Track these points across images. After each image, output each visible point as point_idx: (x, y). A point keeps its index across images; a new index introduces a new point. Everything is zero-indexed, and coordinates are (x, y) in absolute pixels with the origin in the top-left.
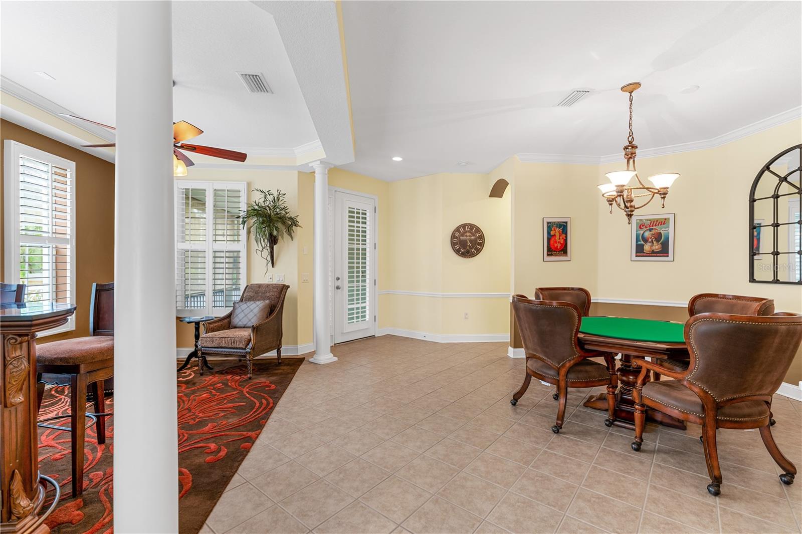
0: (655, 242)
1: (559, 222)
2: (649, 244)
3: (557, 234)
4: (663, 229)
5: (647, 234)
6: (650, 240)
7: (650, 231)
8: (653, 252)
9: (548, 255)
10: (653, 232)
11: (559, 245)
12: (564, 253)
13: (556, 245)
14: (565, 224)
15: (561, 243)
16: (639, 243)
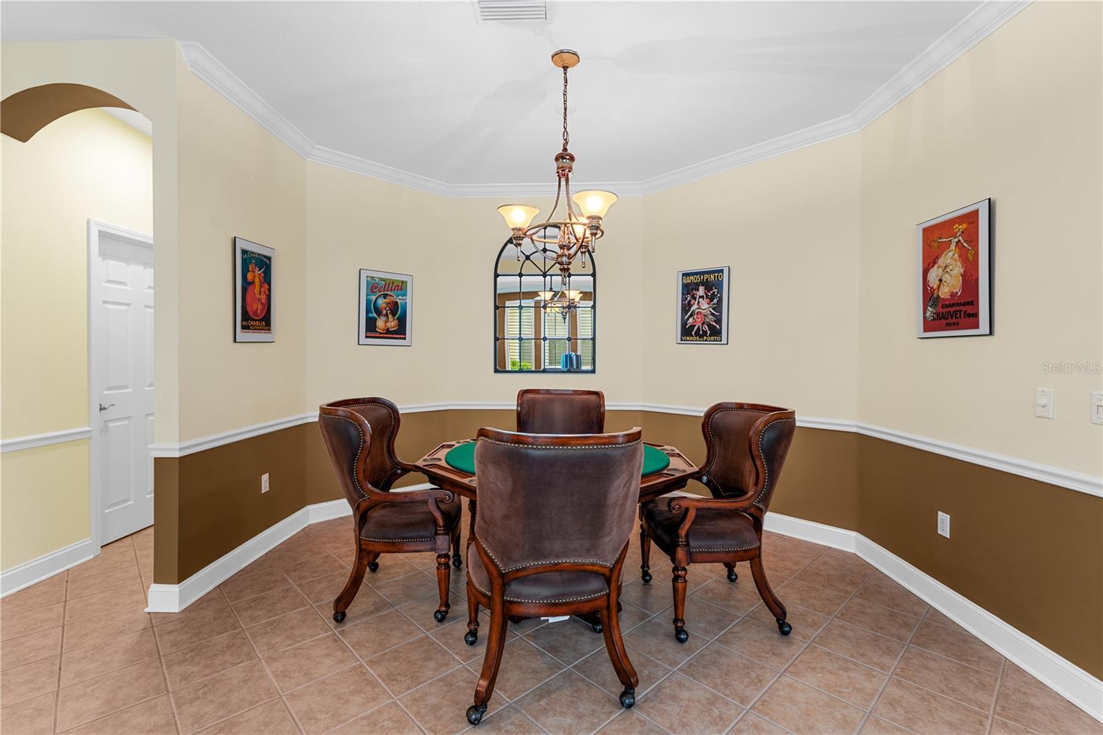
0: (390, 316)
1: (259, 254)
2: (383, 318)
3: (257, 281)
4: (400, 297)
5: (381, 302)
6: (384, 312)
7: (385, 298)
8: (388, 331)
9: (244, 327)
10: (388, 300)
11: (260, 307)
12: (266, 326)
13: (255, 306)
14: (268, 262)
15: (262, 303)
16: (370, 315)
